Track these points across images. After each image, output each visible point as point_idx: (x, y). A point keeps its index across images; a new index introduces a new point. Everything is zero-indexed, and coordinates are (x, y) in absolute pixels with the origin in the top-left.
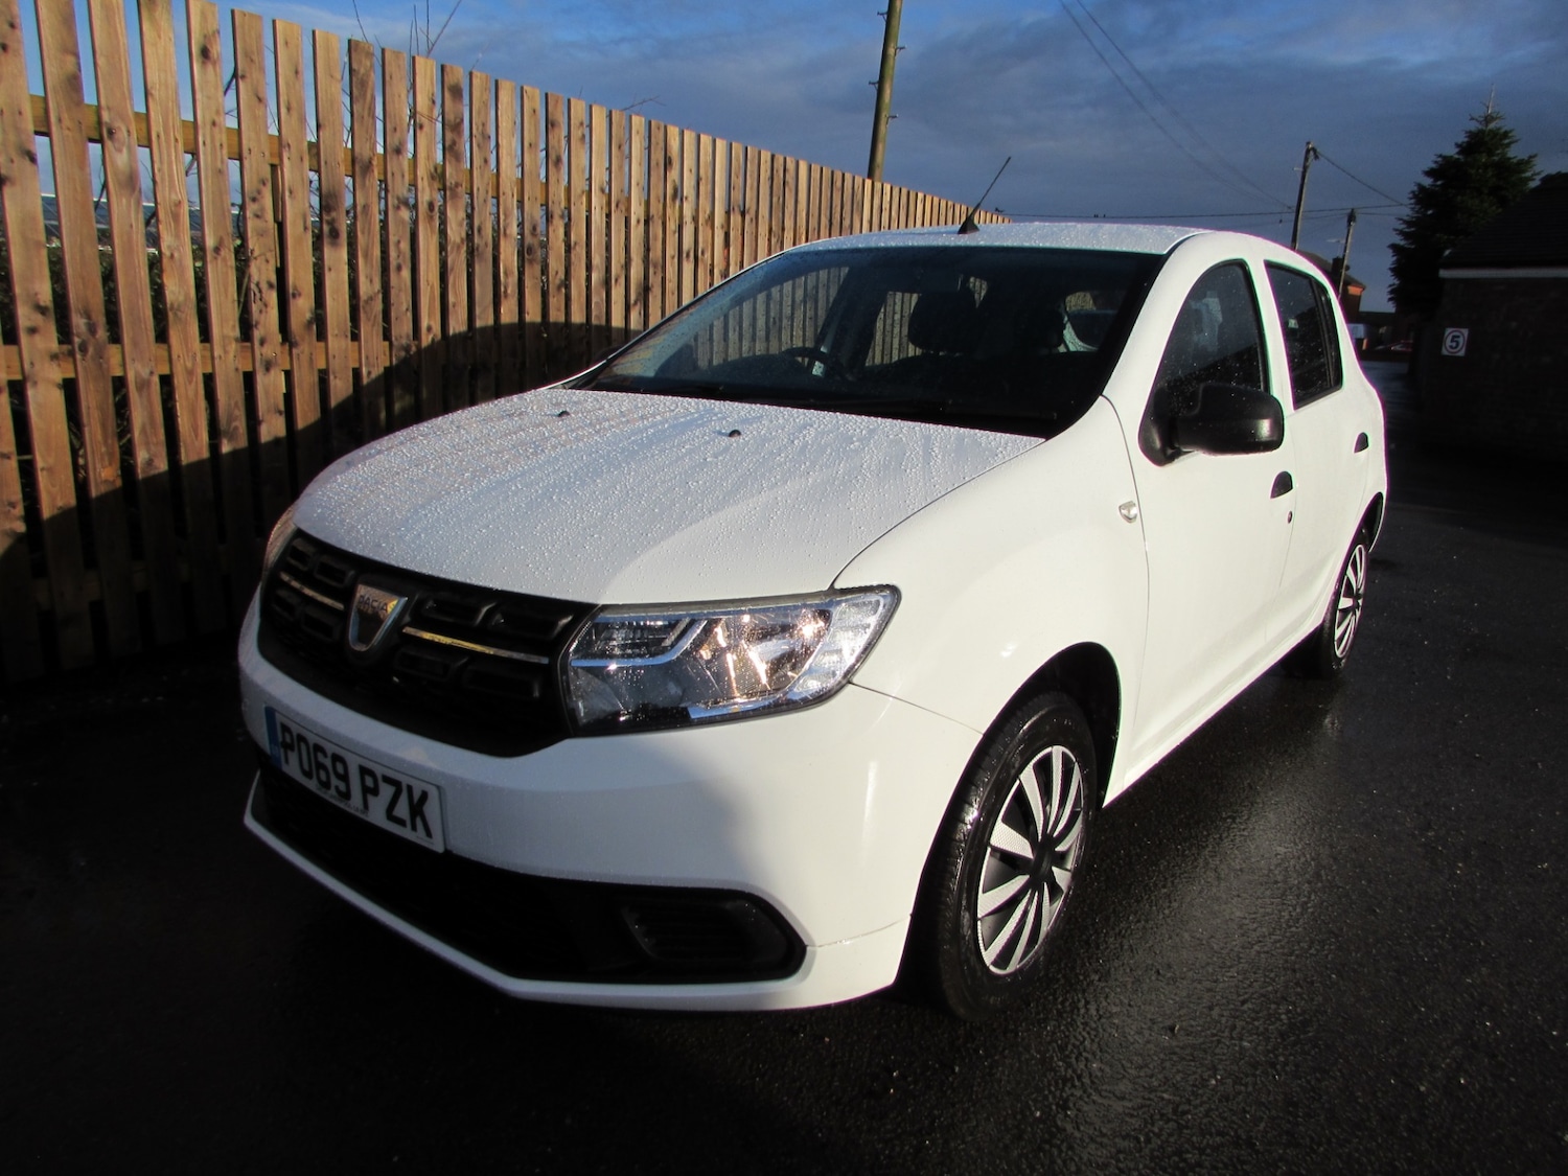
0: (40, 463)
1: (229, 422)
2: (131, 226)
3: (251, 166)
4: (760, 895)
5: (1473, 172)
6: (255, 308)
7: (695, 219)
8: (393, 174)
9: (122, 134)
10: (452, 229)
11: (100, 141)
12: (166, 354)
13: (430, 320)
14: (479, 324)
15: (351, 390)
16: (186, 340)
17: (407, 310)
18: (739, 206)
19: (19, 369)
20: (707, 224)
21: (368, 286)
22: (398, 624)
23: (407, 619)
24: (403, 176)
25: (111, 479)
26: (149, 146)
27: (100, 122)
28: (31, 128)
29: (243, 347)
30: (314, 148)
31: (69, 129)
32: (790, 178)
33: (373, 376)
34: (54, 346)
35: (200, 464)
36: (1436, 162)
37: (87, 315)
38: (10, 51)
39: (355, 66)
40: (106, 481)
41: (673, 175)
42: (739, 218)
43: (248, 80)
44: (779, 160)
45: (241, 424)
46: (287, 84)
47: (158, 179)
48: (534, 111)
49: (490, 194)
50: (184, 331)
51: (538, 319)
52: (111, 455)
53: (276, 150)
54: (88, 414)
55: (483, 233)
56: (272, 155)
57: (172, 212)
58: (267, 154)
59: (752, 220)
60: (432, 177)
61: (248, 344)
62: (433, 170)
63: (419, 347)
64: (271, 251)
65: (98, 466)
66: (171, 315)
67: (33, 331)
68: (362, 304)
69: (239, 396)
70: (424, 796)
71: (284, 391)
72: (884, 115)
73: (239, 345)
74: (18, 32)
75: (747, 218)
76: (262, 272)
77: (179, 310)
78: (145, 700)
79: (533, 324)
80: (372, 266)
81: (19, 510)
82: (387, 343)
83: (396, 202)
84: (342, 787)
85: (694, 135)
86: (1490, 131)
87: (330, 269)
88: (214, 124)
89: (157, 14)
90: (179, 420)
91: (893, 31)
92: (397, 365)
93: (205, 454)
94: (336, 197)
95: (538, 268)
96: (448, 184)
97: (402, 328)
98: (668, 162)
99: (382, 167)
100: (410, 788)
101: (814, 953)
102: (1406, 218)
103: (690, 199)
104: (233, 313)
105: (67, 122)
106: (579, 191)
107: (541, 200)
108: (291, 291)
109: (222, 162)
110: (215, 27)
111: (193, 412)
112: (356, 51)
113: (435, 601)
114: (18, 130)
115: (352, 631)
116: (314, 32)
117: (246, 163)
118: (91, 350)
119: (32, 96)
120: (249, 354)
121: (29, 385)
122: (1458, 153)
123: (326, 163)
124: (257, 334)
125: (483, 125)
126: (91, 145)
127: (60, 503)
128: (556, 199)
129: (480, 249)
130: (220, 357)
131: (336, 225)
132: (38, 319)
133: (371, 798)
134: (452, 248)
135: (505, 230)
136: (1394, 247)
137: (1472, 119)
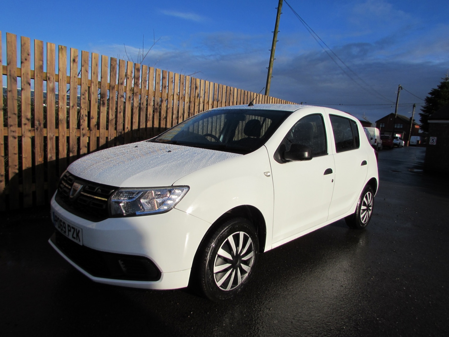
0: (24, 156)
1: (73, 148)
2: (52, 100)
3: (83, 87)
4: (150, 259)
5: (442, 93)
6: (81, 121)
7: (204, 102)
8: (120, 90)
9: (52, 79)
10: (135, 103)
11: (46, 80)
12: (58, 131)
13: (128, 126)
14: (141, 127)
15: (105, 142)
16: (63, 128)
17: (122, 123)
18: (216, 99)
19: (21, 133)
20: (207, 104)
21: (111, 117)
22: (80, 191)
23: (82, 190)
24: (123, 90)
25: (41, 161)
26: (58, 82)
27: (47, 76)
28: (30, 77)
29: (78, 130)
30: (100, 83)
31: (39, 78)
32: (232, 92)
33: (112, 139)
34: (30, 128)
35: (64, 158)
36: (432, 91)
37: (39, 121)
38: (27, 60)
39: (112, 64)
40: (40, 161)
41: (198, 91)
42: (216, 102)
43: (84, 67)
44: (229, 88)
45: (76, 149)
46: (94, 68)
47: (60, 90)
48: (159, 75)
49: (146, 95)
50: (63, 126)
51: (158, 126)
52: (41, 155)
53: (90, 84)
54: (37, 145)
55: (143, 104)
56: (89, 84)
57: (62, 97)
58: (88, 84)
59: (220, 103)
60: (131, 90)
61: (79, 130)
62: (131, 89)
63: (124, 132)
64: (87, 107)
65: (38, 157)
66: (60, 122)
67: (25, 124)
68: (110, 121)
69: (76, 142)
70: (79, 231)
71: (88, 142)
72: (270, 76)
73: (77, 130)
74: (29, 56)
75: (219, 102)
76: (84, 112)
77: (62, 121)
78: (43, 217)
79: (156, 128)
80: (113, 112)
81: (17, 167)
82: (116, 131)
83: (120, 96)
84: (65, 230)
85: (204, 81)
86: (447, 82)
87: (102, 112)
88: (75, 77)
89: (63, 52)
90: (60, 147)
91: (273, 55)
92: (118, 137)
93: (66, 156)
94: (104, 94)
95: (158, 114)
96: (135, 92)
97: (120, 127)
98: (196, 88)
99: (117, 88)
100: (76, 229)
101: (163, 274)
102: (424, 106)
103: (202, 97)
104: (76, 122)
105: (39, 76)
106: (171, 95)
107: (160, 96)
108: (91, 117)
109: (76, 86)
110: (77, 55)
111: (63, 146)
112: (112, 60)
113: (88, 186)
114: (27, 78)
115: (71, 193)
116: (102, 56)
117: (82, 86)
118: (39, 130)
119: (31, 70)
120: (79, 132)
121: (23, 137)
122: (438, 88)
123: (103, 86)
124: (82, 127)
125: (145, 78)
126: (44, 81)
127: (27, 166)
128: (164, 97)
129: (143, 108)
130: (71, 133)
131: (104, 101)
132: (27, 122)
133: (69, 232)
134: (135, 108)
135: (149, 104)
136: (421, 114)
137: (442, 79)
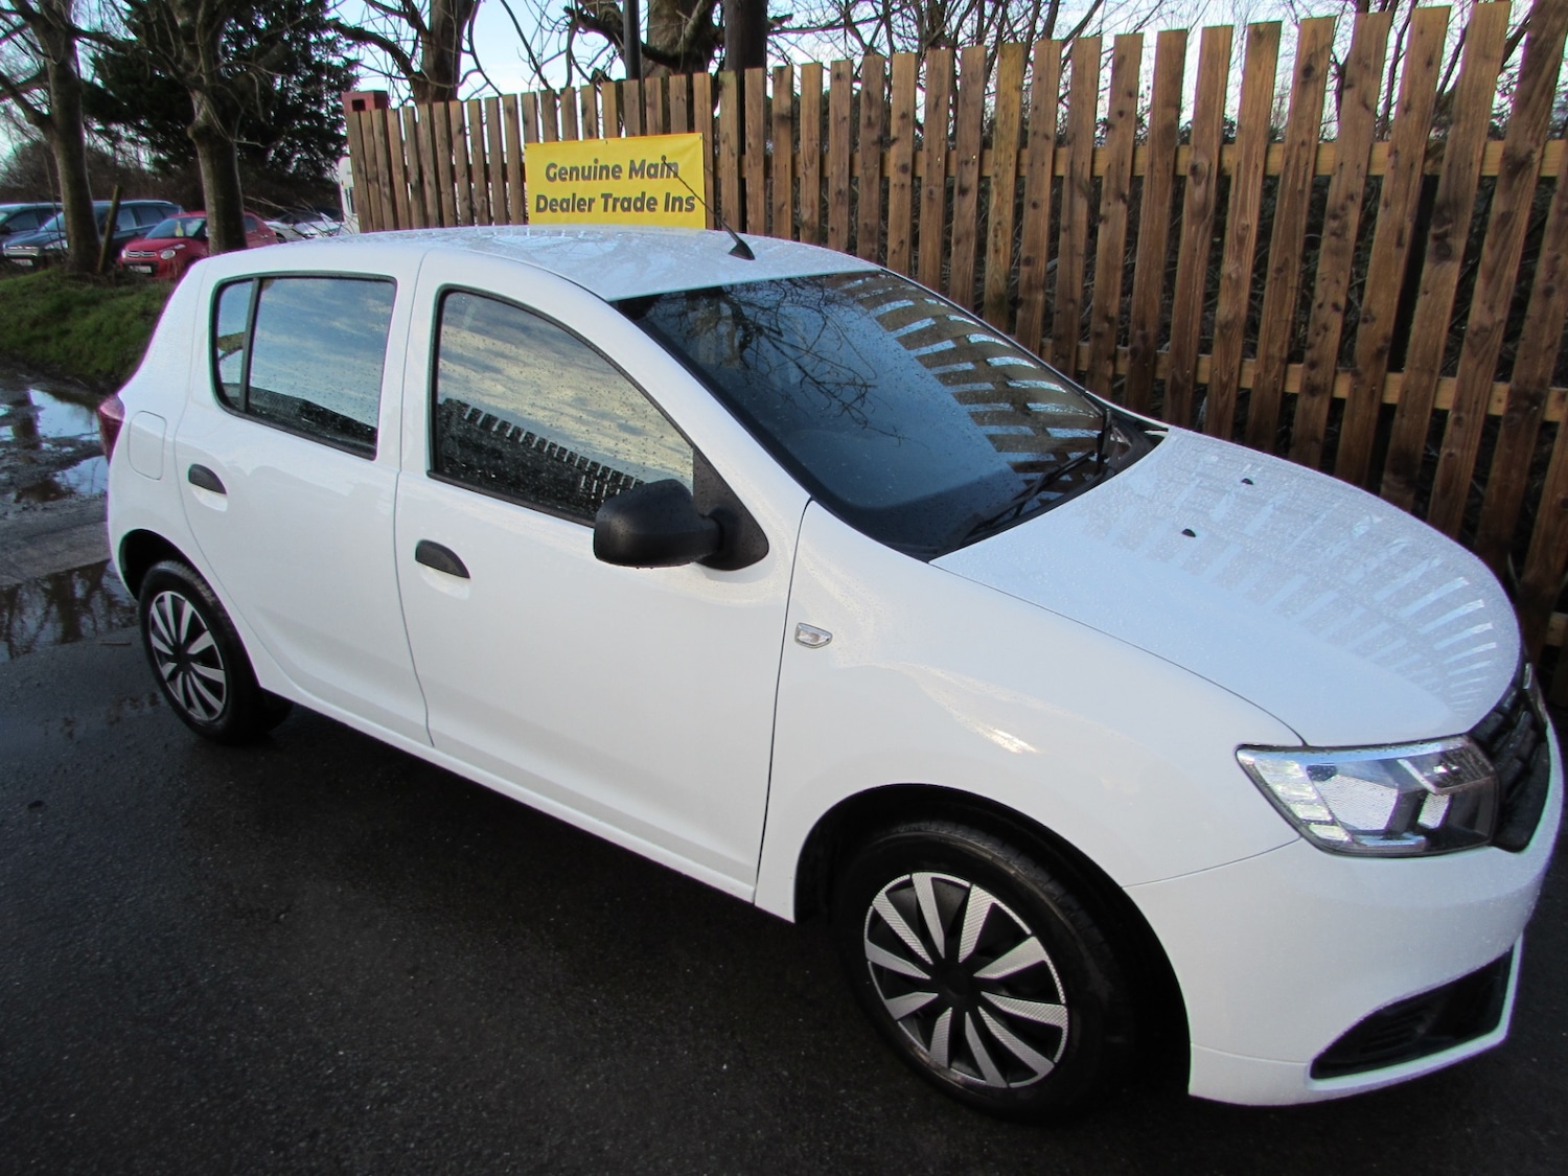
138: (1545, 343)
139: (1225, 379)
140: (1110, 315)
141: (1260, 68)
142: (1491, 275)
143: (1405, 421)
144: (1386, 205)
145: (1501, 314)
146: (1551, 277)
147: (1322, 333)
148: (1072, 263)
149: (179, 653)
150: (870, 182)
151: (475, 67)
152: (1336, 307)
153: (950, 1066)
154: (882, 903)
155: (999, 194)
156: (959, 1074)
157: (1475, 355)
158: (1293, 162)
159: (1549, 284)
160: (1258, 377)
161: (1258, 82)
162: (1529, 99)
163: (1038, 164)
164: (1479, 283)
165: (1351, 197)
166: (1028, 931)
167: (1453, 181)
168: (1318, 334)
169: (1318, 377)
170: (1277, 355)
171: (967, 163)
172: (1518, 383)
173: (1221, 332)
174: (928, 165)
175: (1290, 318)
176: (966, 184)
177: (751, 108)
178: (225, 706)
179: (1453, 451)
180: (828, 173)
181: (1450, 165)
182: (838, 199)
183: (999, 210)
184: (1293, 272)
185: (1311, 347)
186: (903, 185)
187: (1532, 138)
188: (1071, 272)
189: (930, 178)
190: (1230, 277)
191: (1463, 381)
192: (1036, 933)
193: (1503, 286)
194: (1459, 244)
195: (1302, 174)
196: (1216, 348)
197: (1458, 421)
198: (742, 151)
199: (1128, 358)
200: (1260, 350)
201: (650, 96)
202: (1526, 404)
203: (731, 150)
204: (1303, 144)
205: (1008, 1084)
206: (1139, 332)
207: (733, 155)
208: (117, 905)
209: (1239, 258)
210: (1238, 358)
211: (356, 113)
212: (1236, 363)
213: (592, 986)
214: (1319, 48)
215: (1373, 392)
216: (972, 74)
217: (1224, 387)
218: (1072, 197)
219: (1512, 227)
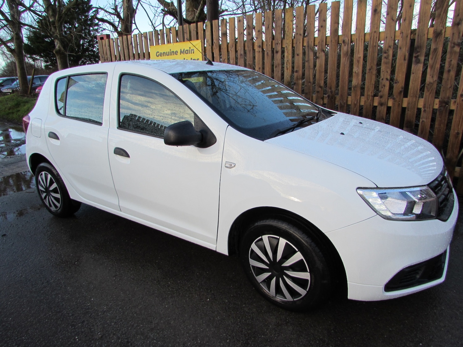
138: (449, 86)
139: (355, 103)
140: (321, 86)
141: (361, 11)
142: (432, 67)
143: (409, 112)
144: (400, 48)
145: (436, 78)
146: (450, 66)
147: (383, 87)
148: (309, 71)
149: (47, 190)
150: (250, 51)
151: (136, 28)
152: (387, 79)
153: (276, 296)
154: (254, 246)
155: (287, 52)
156: (279, 298)
157: (428, 91)
158: (372, 38)
159: (450, 68)
160: (365, 102)
161: (361, 15)
162: (440, 15)
163: (298, 43)
164: (429, 70)
165: (390, 47)
166: (297, 250)
167: (419, 40)
168: (382, 88)
169: (383, 100)
170: (371, 94)
171: (277, 44)
172: (441, 99)
173: (354, 89)
174: (266, 45)
175: (374, 83)
176: (278, 50)
177: (215, 31)
178: (61, 205)
179: (424, 120)
180: (237, 49)
181: (418, 35)
182: (241, 57)
183: (287, 57)
184: (374, 70)
185: (380, 91)
186: (259, 51)
187: (442, 26)
188: (309, 74)
189: (267, 49)
190: (355, 72)
191: (425, 99)
192: (299, 250)
193: (436, 70)
194: (422, 58)
195: (375, 41)
196: (353, 94)
197: (425, 111)
198: (212, 44)
199: (327, 98)
200: (366, 93)
201: (185, 31)
202: (444, 104)
203: (209, 44)
204: (375, 32)
205: (293, 299)
206: (330, 90)
207: (210, 46)
208: (27, 261)
209: (358, 67)
210: (359, 96)
211: (101, 40)
212: (359, 97)
213: (169, 279)
214: (378, 3)
215: (399, 104)
216: (278, 18)
217: (355, 105)
218: (308, 51)
219: (437, 53)
